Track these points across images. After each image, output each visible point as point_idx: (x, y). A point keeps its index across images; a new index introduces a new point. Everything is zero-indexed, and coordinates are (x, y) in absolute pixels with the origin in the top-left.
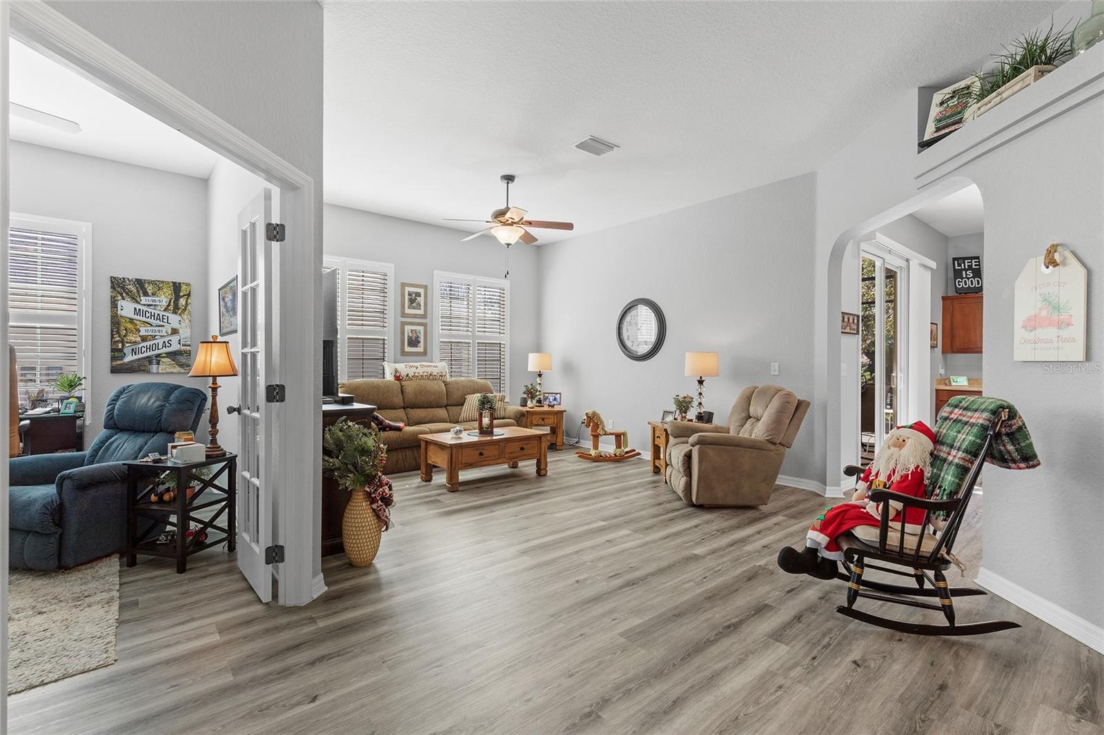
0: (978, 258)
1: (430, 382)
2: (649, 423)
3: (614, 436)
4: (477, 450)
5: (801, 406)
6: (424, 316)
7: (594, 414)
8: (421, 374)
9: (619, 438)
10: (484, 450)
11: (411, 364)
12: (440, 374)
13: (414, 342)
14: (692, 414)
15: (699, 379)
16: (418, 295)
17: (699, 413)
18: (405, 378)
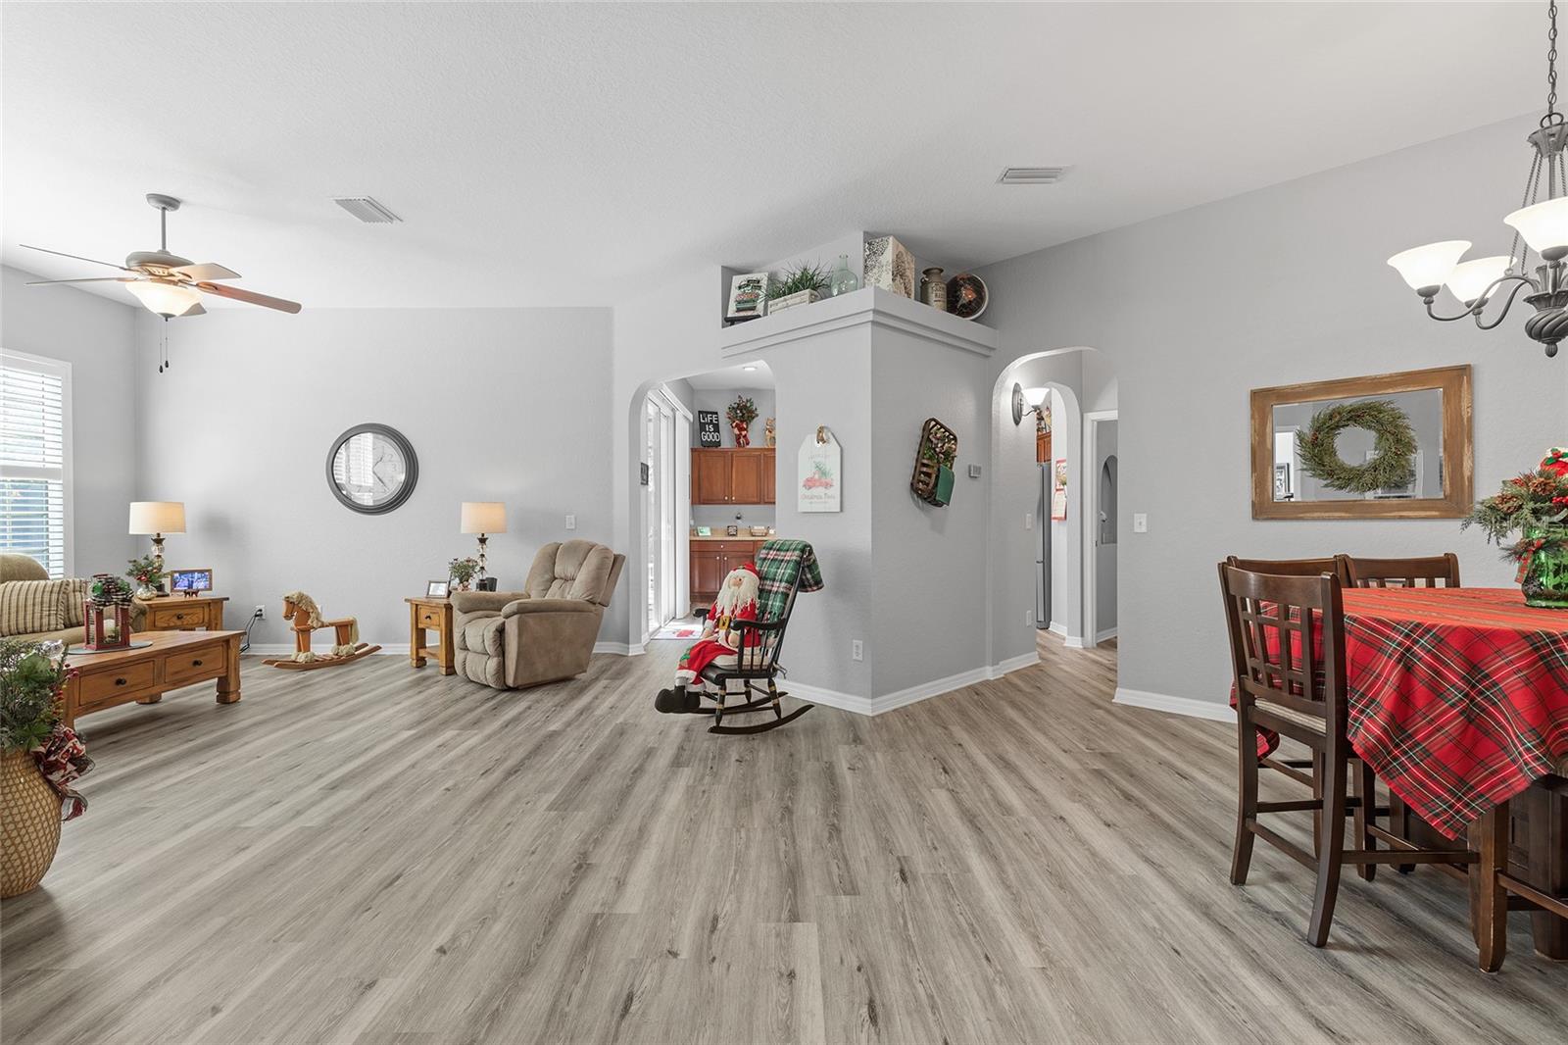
0: (716, 413)
2: (406, 600)
3: (334, 628)
4: (111, 675)
5: (618, 560)
7: (301, 597)
9: (345, 630)
10: (124, 673)
14: (473, 583)
15: (480, 537)
17: (482, 580)
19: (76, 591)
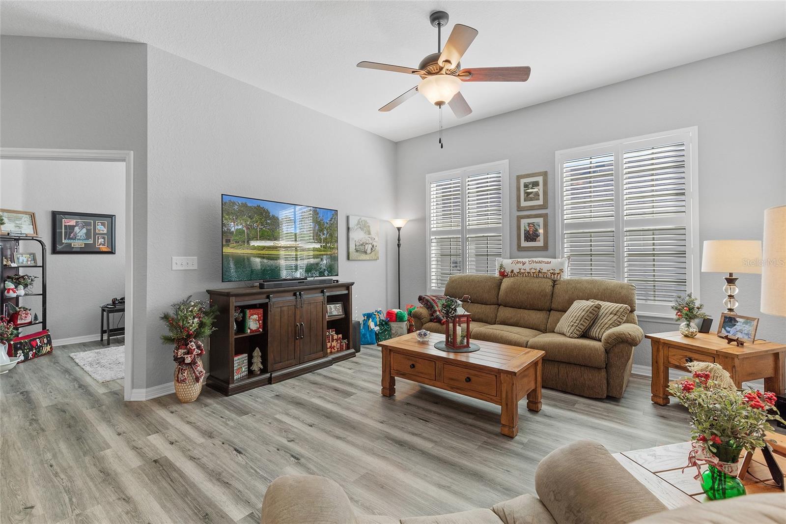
1: (536, 280)
6: (544, 206)
8: (528, 270)
10: (416, 362)
11: (519, 260)
12: (552, 271)
13: (531, 236)
16: (536, 184)
18: (509, 273)
19: (611, 314)
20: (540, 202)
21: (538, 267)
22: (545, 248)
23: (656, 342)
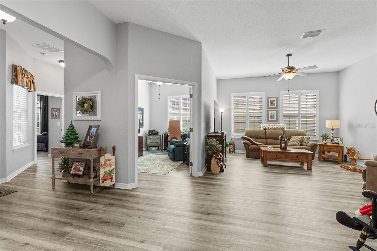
1: (277, 130)
4: (275, 154)
6: (277, 108)
7: (351, 148)
8: (274, 128)
10: (278, 154)
11: (270, 124)
12: (282, 128)
13: (272, 117)
16: (274, 101)
18: (267, 129)
19: (306, 139)
20: (275, 106)
21: (277, 126)
22: (277, 121)
23: (320, 145)
